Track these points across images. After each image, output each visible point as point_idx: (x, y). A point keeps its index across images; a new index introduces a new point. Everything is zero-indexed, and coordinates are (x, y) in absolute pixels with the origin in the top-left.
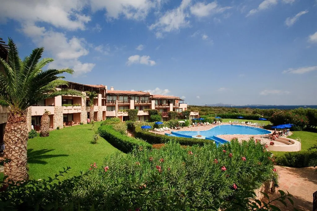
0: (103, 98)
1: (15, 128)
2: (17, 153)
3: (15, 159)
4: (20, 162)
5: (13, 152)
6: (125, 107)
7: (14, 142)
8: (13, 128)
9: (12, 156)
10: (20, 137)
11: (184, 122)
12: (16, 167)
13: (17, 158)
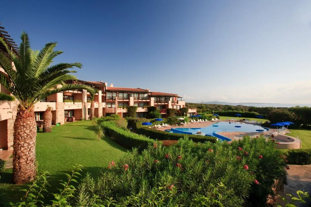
0: (103, 95)
1: (25, 124)
2: (26, 149)
3: (24, 155)
4: (29, 159)
5: (22, 149)
6: (124, 104)
7: (23, 138)
8: (22, 124)
9: (21, 152)
10: (29, 133)
11: (184, 119)
12: (25, 163)
13: (26, 155)
